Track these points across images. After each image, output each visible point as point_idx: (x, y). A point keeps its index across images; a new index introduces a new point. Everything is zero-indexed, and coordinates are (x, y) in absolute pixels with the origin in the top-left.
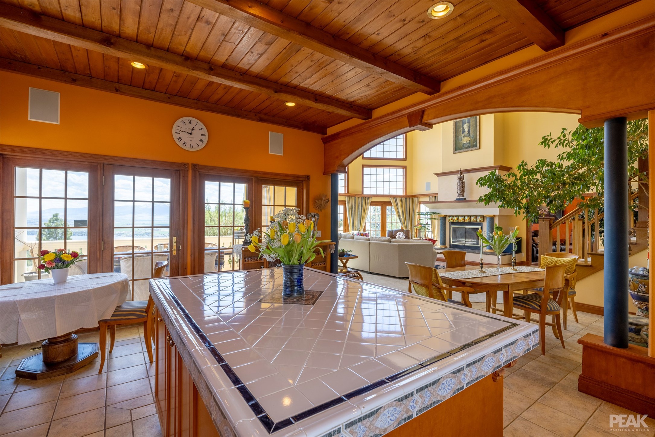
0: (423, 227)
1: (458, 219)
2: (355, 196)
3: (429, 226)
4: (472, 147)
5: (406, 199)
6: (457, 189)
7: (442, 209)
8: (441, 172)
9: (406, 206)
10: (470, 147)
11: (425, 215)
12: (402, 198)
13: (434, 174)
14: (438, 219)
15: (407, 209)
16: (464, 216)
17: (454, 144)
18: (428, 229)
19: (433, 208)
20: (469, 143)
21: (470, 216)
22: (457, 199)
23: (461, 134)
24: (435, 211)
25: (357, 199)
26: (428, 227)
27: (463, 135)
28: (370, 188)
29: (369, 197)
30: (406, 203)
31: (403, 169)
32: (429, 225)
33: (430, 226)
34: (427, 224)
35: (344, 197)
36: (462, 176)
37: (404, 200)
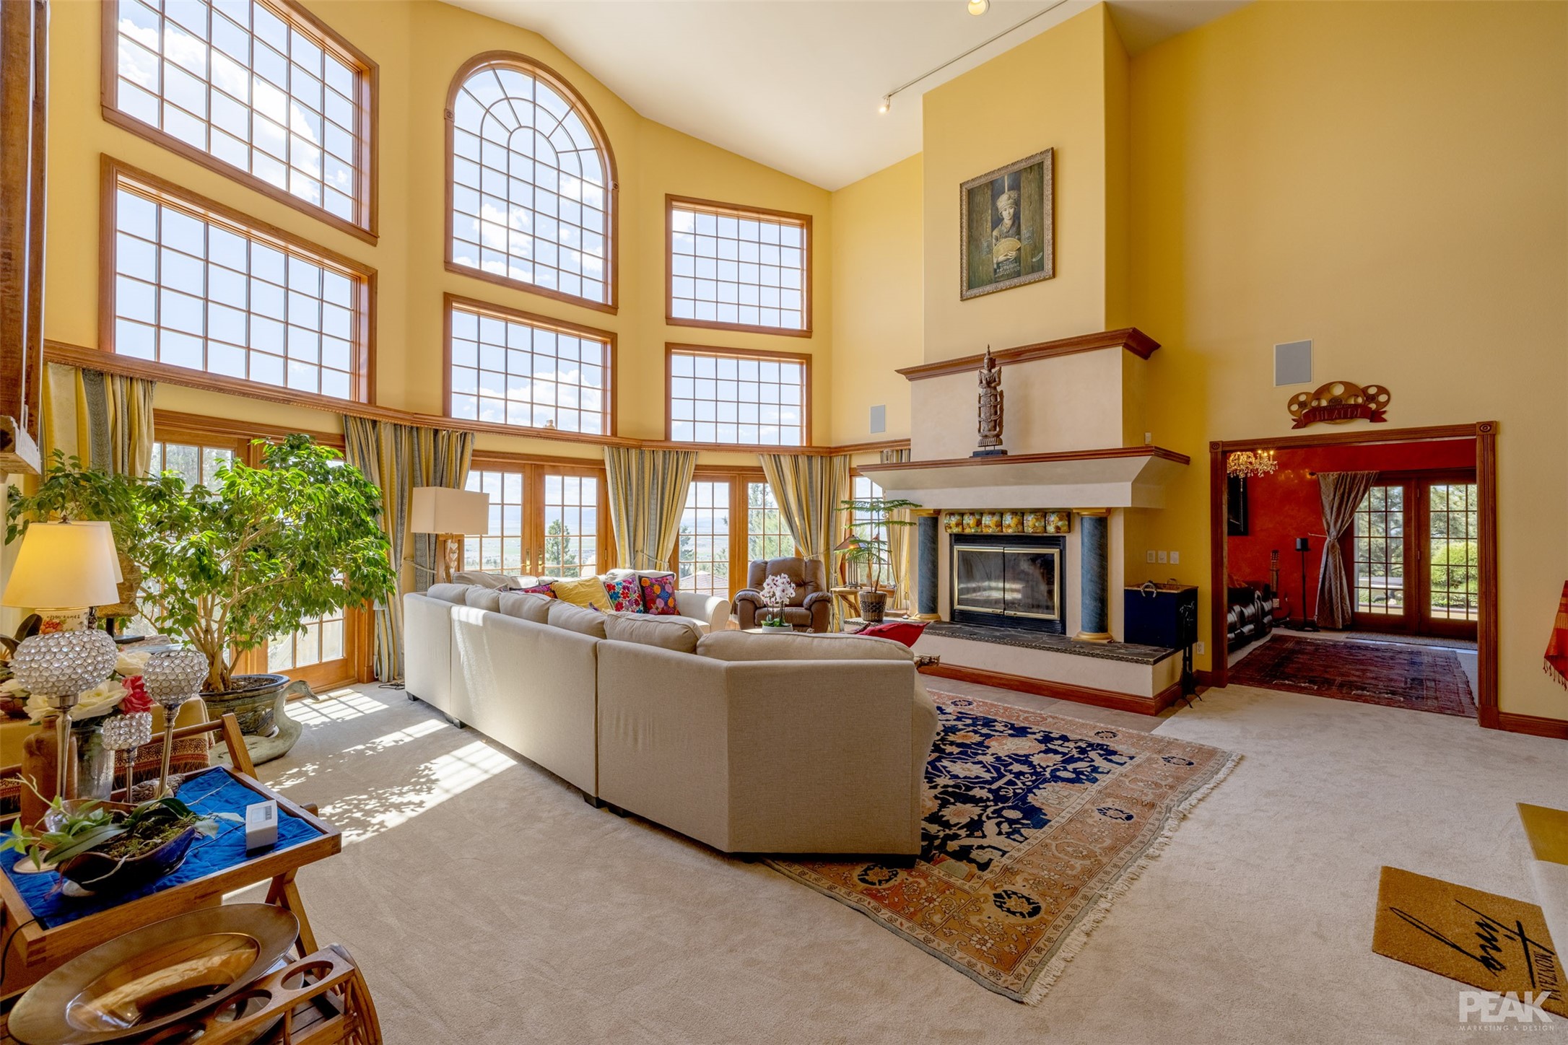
0: (863, 550)
1: (979, 523)
2: (640, 446)
3: (882, 546)
4: (1028, 273)
5: (810, 458)
6: (977, 419)
7: (927, 488)
8: (922, 364)
9: (811, 482)
10: (1018, 274)
11: (867, 510)
12: (796, 457)
13: (898, 371)
14: (911, 524)
15: (812, 492)
16: (1001, 513)
17: (964, 265)
18: (879, 559)
19: (896, 487)
20: (1017, 260)
21: (1020, 513)
22: (976, 454)
23: (989, 230)
24: (901, 495)
25: (647, 456)
26: (879, 550)
27: (995, 233)
28: (694, 421)
29: (688, 450)
30: (811, 473)
31: (802, 364)
32: (884, 543)
33: (886, 547)
34: (877, 539)
35: (599, 447)
36: (993, 371)
37: (803, 462)
